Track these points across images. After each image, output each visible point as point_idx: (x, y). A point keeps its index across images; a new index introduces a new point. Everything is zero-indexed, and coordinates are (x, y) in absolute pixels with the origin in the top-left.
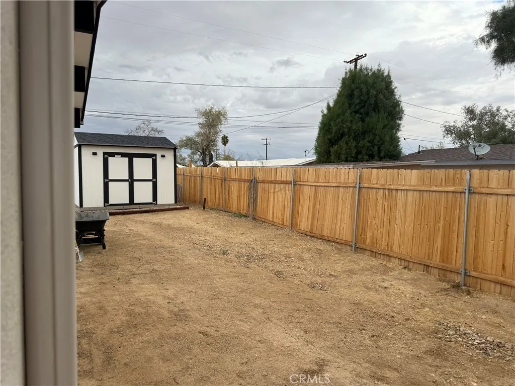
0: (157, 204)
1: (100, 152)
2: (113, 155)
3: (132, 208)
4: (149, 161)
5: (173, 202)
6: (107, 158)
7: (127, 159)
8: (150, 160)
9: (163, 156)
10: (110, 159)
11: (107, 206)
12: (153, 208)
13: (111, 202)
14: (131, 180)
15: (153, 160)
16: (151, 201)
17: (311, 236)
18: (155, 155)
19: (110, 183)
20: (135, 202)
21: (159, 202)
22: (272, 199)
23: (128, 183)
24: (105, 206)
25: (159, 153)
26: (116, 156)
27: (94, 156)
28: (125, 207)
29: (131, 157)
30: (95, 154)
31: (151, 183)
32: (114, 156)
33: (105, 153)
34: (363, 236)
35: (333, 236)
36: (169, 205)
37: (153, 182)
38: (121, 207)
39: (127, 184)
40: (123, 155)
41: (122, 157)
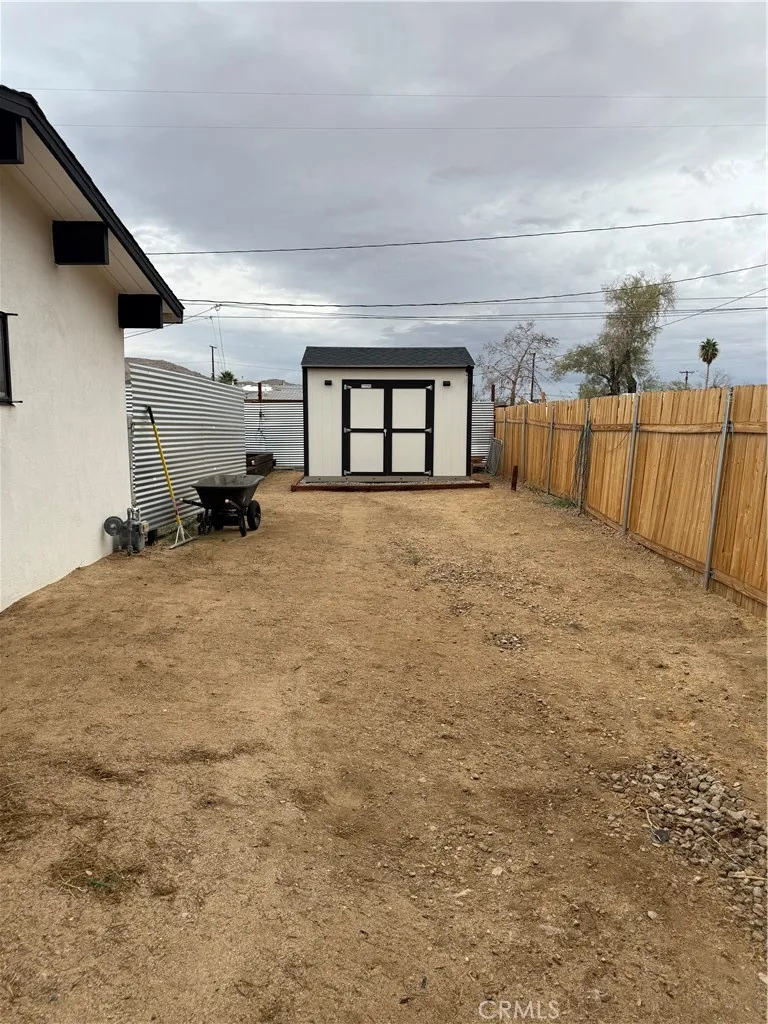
0: (432, 475)
1: (337, 379)
2: (357, 384)
3: (388, 480)
4: (420, 394)
5: (463, 473)
6: (349, 390)
7: (381, 392)
8: (423, 392)
9: (447, 384)
10: (354, 392)
11: (348, 475)
12: (424, 482)
13: (354, 468)
14: (388, 431)
15: (428, 391)
16: (422, 470)
17: (651, 551)
18: (432, 383)
19: (353, 435)
20: (394, 470)
21: (438, 471)
22: (608, 467)
23: (382, 434)
24: (343, 475)
25: (439, 379)
26: (363, 386)
27: (328, 387)
28: (378, 478)
29: (388, 387)
30: (328, 383)
31: (423, 435)
32: (360, 387)
33: (345, 382)
34: (726, 553)
35: (683, 553)
36: (456, 478)
37: (427, 434)
38: (370, 478)
39: (380, 437)
40: (375, 384)
41: (373, 387)
